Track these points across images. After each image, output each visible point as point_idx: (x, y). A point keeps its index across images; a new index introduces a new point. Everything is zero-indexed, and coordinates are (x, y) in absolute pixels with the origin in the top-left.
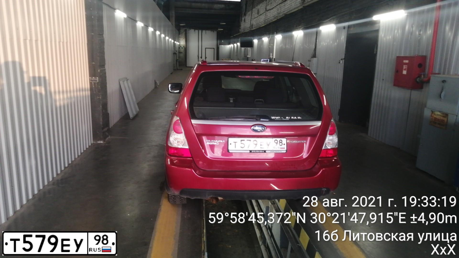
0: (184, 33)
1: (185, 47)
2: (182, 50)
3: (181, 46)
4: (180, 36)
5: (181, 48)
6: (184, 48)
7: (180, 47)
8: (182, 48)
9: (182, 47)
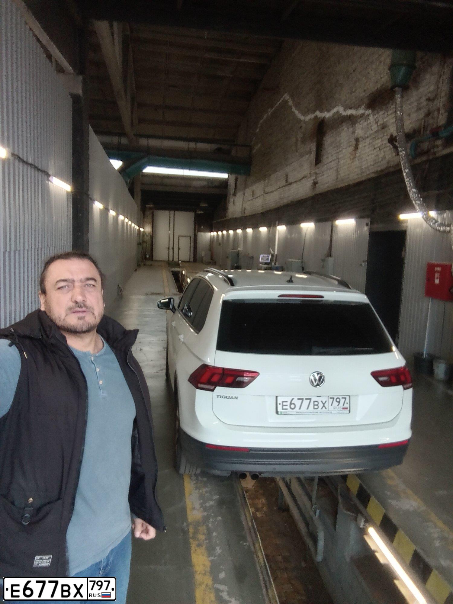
0: (151, 216)
1: (152, 234)
3: (145, 234)
4: (145, 220)
8: (147, 236)
9: (147, 234)
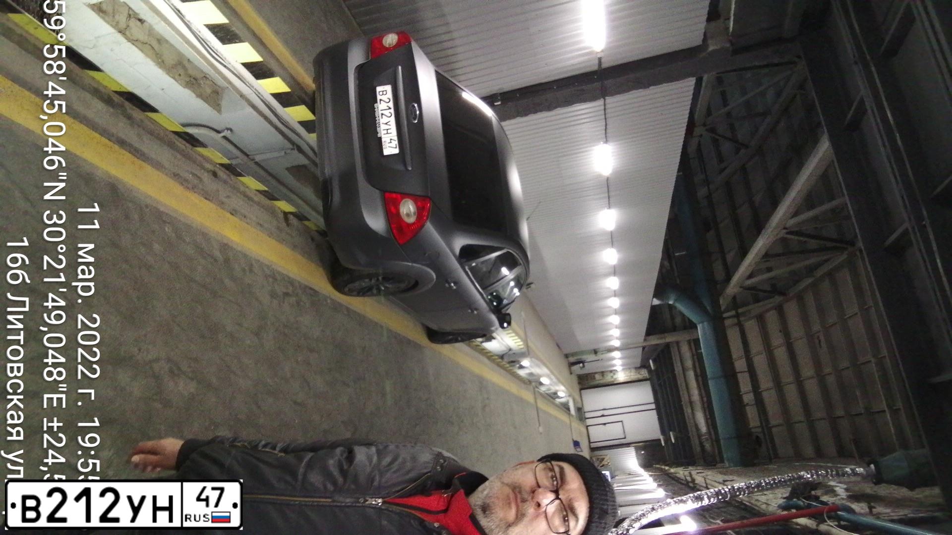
1: (615, 382)
2: (608, 379)
3: (614, 374)
4: (633, 370)
5: (612, 374)
6: (613, 380)
7: (613, 372)
8: (612, 377)
9: (614, 377)
